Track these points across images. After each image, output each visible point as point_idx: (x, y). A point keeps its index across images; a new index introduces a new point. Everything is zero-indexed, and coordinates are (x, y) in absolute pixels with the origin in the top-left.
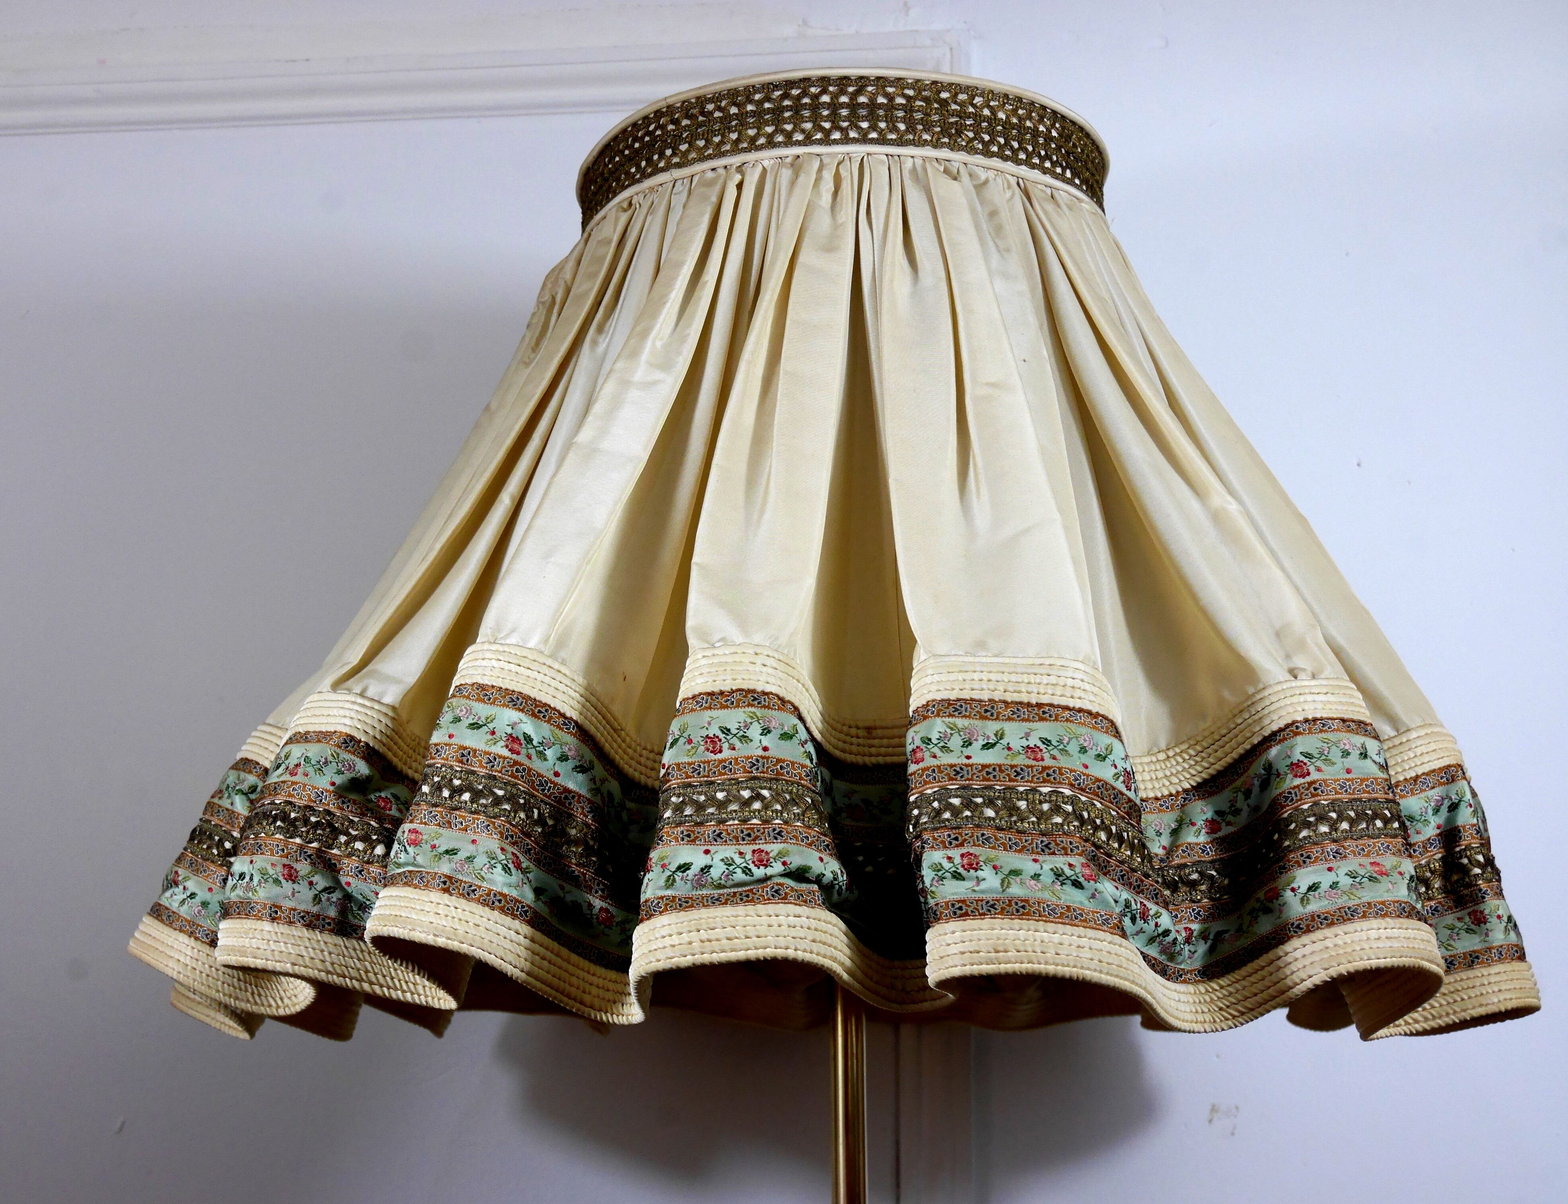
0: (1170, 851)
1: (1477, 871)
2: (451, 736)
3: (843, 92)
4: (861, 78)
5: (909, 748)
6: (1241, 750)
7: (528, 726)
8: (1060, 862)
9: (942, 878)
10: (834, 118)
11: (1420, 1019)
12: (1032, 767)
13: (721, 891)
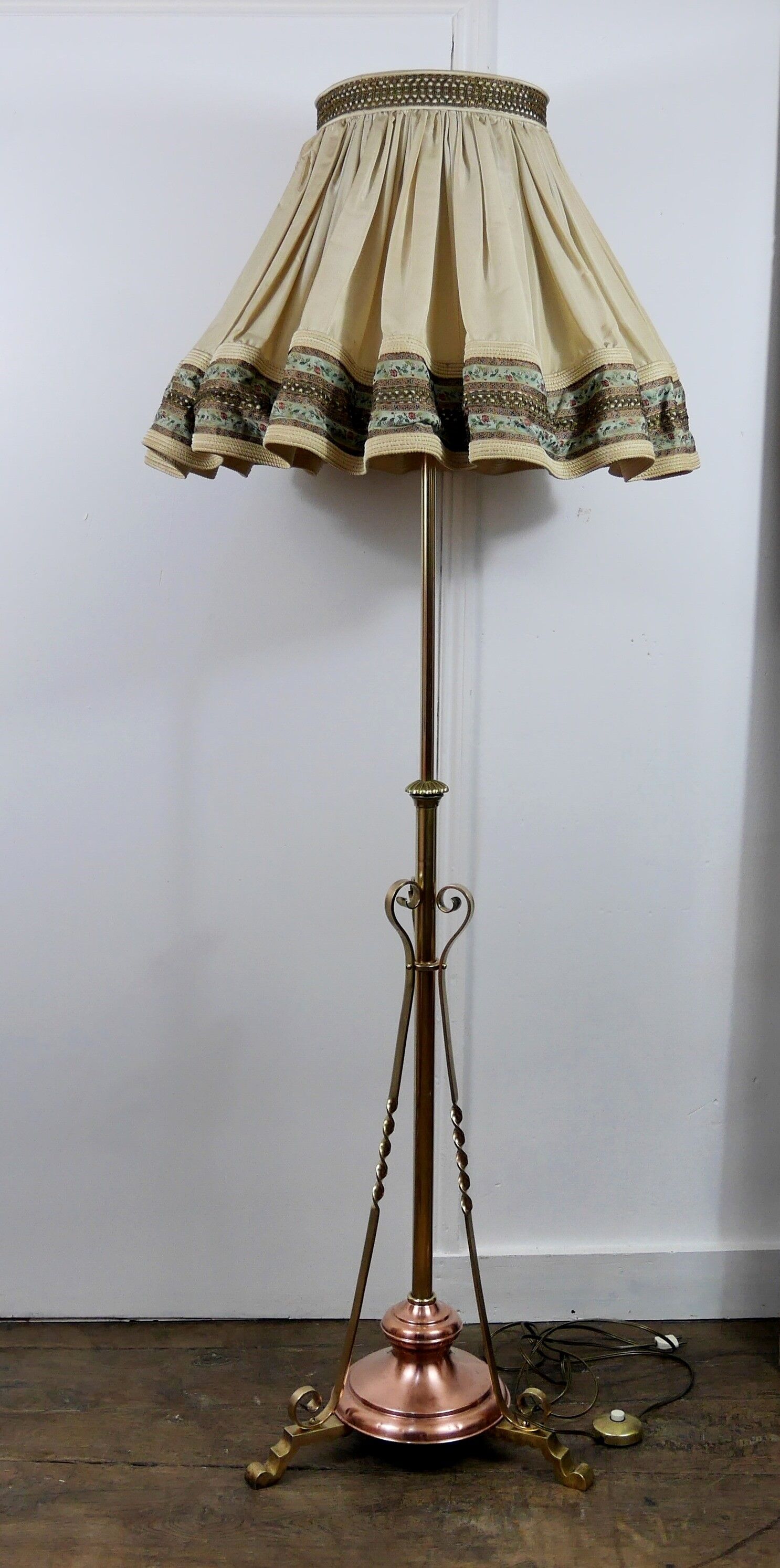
0: (557, 412)
1: (673, 418)
2: (294, 367)
3: (438, 81)
4: (446, 75)
5: (464, 375)
6: (585, 375)
7: (323, 363)
8: (517, 418)
9: (475, 424)
10: (434, 93)
11: (647, 474)
12: (508, 383)
13: (398, 427)
